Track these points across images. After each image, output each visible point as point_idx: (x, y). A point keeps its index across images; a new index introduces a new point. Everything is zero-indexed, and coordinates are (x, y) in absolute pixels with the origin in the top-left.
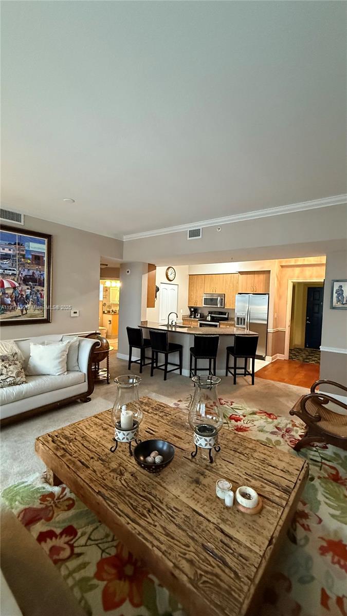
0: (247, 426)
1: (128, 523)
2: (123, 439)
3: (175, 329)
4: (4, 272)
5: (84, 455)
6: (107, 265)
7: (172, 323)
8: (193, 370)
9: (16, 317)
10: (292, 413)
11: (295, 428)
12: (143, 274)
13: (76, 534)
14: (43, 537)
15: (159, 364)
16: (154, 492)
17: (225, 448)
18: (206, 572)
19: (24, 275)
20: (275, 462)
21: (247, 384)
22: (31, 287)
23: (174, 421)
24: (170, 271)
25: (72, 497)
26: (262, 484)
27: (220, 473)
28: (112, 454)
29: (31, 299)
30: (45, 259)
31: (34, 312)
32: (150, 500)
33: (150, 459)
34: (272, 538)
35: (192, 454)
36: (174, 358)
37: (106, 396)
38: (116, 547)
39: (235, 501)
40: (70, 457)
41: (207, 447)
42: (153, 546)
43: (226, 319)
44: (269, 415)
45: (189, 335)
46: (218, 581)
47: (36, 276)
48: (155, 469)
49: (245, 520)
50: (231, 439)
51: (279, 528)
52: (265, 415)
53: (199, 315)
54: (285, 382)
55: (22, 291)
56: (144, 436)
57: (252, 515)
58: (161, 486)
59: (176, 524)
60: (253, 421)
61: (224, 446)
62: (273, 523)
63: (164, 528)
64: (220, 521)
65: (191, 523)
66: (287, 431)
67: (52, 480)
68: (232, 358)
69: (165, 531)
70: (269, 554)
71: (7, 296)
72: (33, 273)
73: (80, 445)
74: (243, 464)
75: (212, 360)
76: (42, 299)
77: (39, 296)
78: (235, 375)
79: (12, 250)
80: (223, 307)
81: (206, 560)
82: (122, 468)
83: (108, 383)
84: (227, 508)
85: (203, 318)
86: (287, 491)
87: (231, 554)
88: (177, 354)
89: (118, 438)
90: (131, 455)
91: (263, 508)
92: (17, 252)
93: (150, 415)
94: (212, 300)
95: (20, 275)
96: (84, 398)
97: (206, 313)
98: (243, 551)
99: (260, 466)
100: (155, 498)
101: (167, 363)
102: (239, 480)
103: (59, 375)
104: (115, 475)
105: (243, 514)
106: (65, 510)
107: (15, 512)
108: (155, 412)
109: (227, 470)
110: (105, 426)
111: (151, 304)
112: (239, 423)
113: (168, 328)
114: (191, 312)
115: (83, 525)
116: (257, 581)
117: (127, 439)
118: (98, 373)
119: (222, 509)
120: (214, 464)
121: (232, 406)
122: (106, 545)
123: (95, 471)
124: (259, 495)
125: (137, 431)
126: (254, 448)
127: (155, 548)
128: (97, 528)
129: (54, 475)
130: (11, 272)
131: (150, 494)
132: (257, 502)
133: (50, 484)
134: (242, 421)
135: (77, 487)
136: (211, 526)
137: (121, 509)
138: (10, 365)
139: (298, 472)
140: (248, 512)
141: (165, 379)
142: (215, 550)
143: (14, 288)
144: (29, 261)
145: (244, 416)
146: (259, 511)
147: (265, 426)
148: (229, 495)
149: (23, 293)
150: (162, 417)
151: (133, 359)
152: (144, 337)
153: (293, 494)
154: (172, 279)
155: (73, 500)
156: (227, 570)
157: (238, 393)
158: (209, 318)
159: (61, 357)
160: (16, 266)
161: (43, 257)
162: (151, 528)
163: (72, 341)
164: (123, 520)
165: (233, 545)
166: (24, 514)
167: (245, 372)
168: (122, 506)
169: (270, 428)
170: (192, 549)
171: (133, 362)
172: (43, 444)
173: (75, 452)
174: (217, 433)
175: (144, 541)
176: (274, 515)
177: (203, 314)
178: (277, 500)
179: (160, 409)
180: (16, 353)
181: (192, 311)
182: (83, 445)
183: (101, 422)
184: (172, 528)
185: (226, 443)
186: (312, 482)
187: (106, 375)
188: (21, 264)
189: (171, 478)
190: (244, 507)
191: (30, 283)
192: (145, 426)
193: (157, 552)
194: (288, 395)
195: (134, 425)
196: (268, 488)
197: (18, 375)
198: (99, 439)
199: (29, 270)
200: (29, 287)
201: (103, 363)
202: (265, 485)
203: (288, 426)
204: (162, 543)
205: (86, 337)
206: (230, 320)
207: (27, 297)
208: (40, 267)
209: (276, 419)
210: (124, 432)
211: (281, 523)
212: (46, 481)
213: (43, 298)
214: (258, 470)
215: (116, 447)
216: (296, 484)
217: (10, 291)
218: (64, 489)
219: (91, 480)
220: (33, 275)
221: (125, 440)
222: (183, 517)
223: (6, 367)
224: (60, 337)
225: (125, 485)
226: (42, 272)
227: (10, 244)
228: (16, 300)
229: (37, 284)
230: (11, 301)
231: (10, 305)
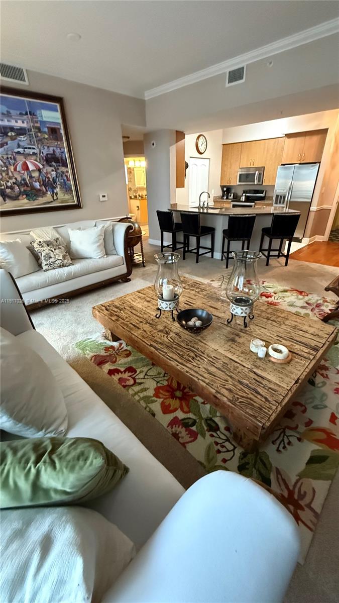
0: (277, 301)
1: (177, 365)
2: (166, 308)
3: (207, 211)
4: (24, 151)
5: (134, 320)
6: (128, 138)
7: (204, 205)
8: (225, 252)
9: (49, 203)
10: (327, 289)
11: (326, 304)
12: (171, 145)
13: (136, 372)
14: (111, 372)
15: (190, 249)
16: (195, 346)
17: (258, 316)
18: (243, 397)
19: (45, 153)
20: (305, 328)
21: (280, 265)
22: (55, 168)
23: (210, 295)
24: (201, 140)
25: (128, 349)
26: (292, 343)
27: (254, 335)
28: (157, 319)
29: (58, 183)
30: (62, 131)
31: (65, 197)
32: (193, 351)
33: (191, 323)
34: (298, 379)
35: (228, 321)
36: (206, 242)
37: (144, 277)
38: (167, 380)
39: (267, 354)
40: (123, 321)
41: (242, 315)
42: (199, 379)
43: (262, 199)
44: (301, 293)
45: (222, 216)
46: (252, 402)
47: (58, 154)
48: (196, 330)
49: (275, 368)
50: (264, 310)
51: (305, 374)
52: (297, 293)
53: (232, 195)
54: (321, 263)
56: (183, 307)
57: (281, 364)
58: (202, 342)
59: (216, 368)
60: (284, 297)
61: (257, 315)
62: (300, 369)
63: (207, 370)
64: (253, 367)
65: (229, 367)
66: (317, 306)
67: (110, 338)
68: (267, 240)
69: (207, 371)
70: (295, 389)
71: (34, 180)
72: (54, 150)
73: (130, 313)
74: (276, 329)
75: (246, 242)
77: (65, 178)
78: (268, 257)
79: (25, 122)
80: (261, 183)
81: (241, 390)
82: (167, 329)
83: (144, 266)
84: (260, 359)
85: (236, 198)
86: (316, 349)
87: (263, 387)
88: (209, 237)
89: (162, 307)
90: (174, 320)
91: (291, 360)
92: (32, 124)
93: (186, 290)
94: (247, 176)
95: (42, 154)
96: (124, 279)
97: (240, 192)
98: (272, 386)
99: (291, 331)
100: (197, 350)
101: (198, 247)
102: (271, 340)
103: (100, 258)
104: (162, 335)
105: (273, 363)
106: (124, 357)
107: (89, 357)
108: (192, 289)
109: (260, 333)
110: (148, 299)
111: (180, 184)
112: (270, 299)
113: (199, 209)
114: (223, 192)
115: (140, 367)
116: (283, 404)
117: (170, 308)
118: (134, 257)
119: (256, 360)
120: (248, 329)
121: (263, 285)
122: (160, 379)
123: (145, 331)
124: (290, 351)
125: (178, 302)
126: (287, 317)
127: (200, 381)
128: (151, 369)
129: (111, 333)
130: (31, 151)
131: (194, 347)
132: (287, 356)
133: (110, 340)
134: (273, 297)
135: (132, 342)
136: (246, 369)
137: (171, 356)
138: (55, 249)
139: (327, 336)
140: (279, 362)
141: (197, 262)
142: (249, 385)
143: (39, 170)
144: (46, 136)
145: (275, 293)
146: (288, 362)
147: (295, 302)
148: (263, 350)
149: (49, 176)
150: (198, 292)
151: (165, 244)
152: (175, 221)
153: (321, 352)
154: (203, 152)
155: (129, 351)
156: (259, 396)
157: (270, 273)
158: (243, 198)
159: (98, 242)
160: (34, 143)
161: (59, 129)
162: (196, 369)
163: (106, 226)
164: (173, 363)
165: (264, 382)
166: (95, 359)
167: (279, 254)
168: (171, 355)
169: (301, 303)
170: (230, 382)
171: (165, 247)
172: (99, 312)
173: (127, 318)
174: (252, 304)
175: (191, 376)
176: (302, 365)
177: (237, 194)
178: (306, 355)
179: (195, 286)
180: (58, 239)
181: (225, 191)
182: (132, 312)
183: (143, 296)
184: (213, 369)
185: (259, 313)
186: (336, 346)
187: (141, 259)
188: (39, 140)
189: (209, 337)
190: (275, 358)
191: (53, 163)
192: (183, 299)
193: (202, 383)
194: (322, 275)
195: (174, 298)
196: (297, 347)
197: (64, 257)
198: (144, 309)
199: (48, 147)
200: (53, 168)
201: (137, 248)
202: (295, 344)
203: (319, 302)
204: (206, 378)
205: (119, 221)
206: (267, 199)
207: (54, 181)
208: (59, 143)
209: (307, 295)
210: (167, 302)
211: (307, 370)
212: (106, 338)
213: (70, 181)
214: (289, 333)
215: (160, 315)
216: (324, 344)
217: (36, 174)
218: (121, 344)
219: (143, 336)
221: (168, 309)
222: (222, 363)
223: (52, 251)
224: (94, 222)
225: (172, 341)
226: (62, 149)
227: (21, 114)
228: (44, 184)
229: (61, 164)
230: (40, 186)
231: (39, 190)
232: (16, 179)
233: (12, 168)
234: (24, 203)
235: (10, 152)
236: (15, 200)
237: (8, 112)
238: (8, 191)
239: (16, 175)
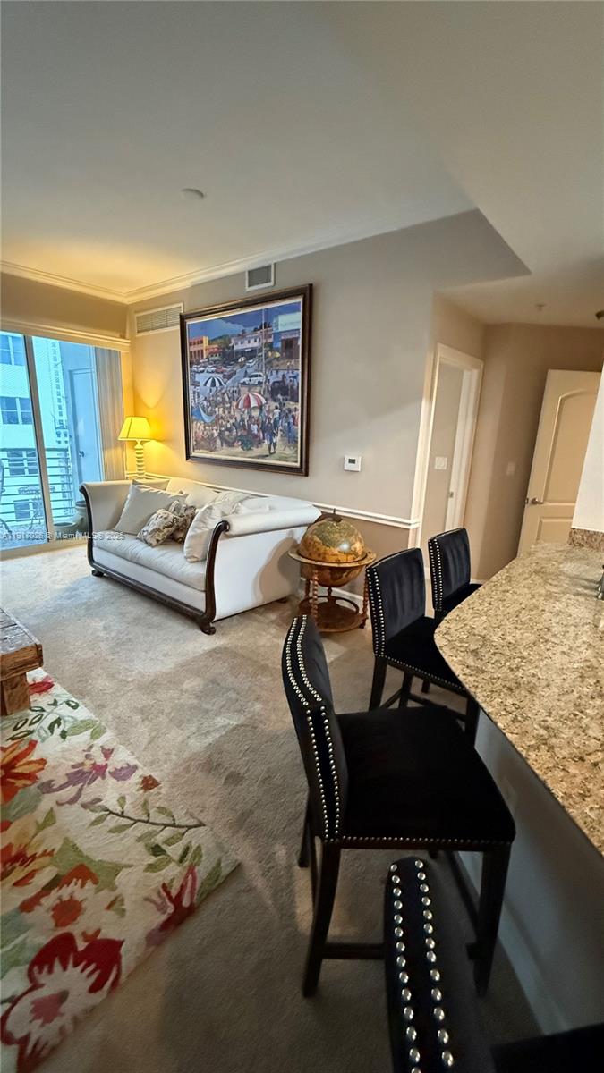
9: (263, 456)
19: (272, 381)
22: (280, 404)
29: (280, 428)
30: (300, 343)
31: (285, 452)
47: (287, 381)
55: (269, 411)
71: (253, 421)
72: (284, 376)
76: (296, 427)
77: (291, 421)
79: (258, 340)
92: (264, 341)
95: (268, 384)
130: (255, 380)
143: (261, 407)
144: (278, 355)
149: (271, 416)
160: (262, 368)
161: (297, 339)
188: (270, 362)
191: (279, 396)
199: (277, 372)
200: (277, 404)
207: (276, 424)
208: (293, 362)
217: (256, 413)
220: (283, 381)
226: (295, 372)
227: (256, 330)
228: (263, 428)
229: (289, 398)
230: (258, 431)
231: (256, 436)
232: (236, 418)
233: (235, 404)
234: (237, 454)
235: (236, 384)
236: (230, 446)
237: (244, 332)
238: (227, 433)
239: (238, 415)
